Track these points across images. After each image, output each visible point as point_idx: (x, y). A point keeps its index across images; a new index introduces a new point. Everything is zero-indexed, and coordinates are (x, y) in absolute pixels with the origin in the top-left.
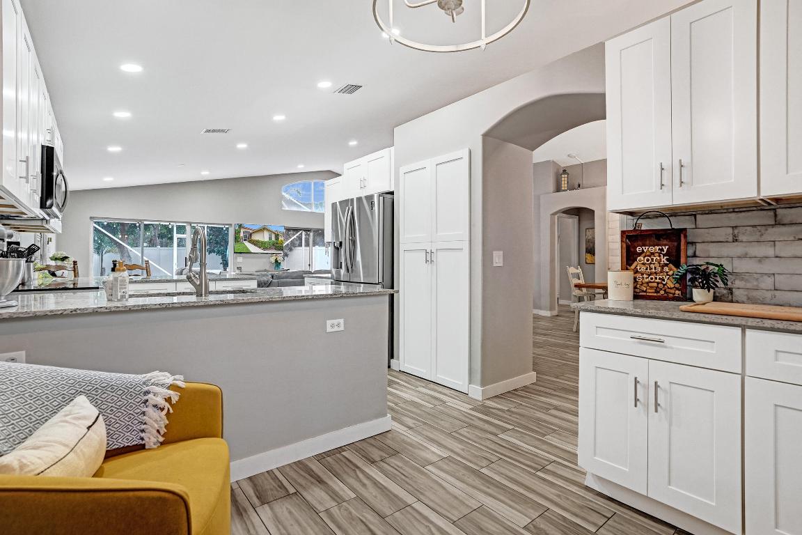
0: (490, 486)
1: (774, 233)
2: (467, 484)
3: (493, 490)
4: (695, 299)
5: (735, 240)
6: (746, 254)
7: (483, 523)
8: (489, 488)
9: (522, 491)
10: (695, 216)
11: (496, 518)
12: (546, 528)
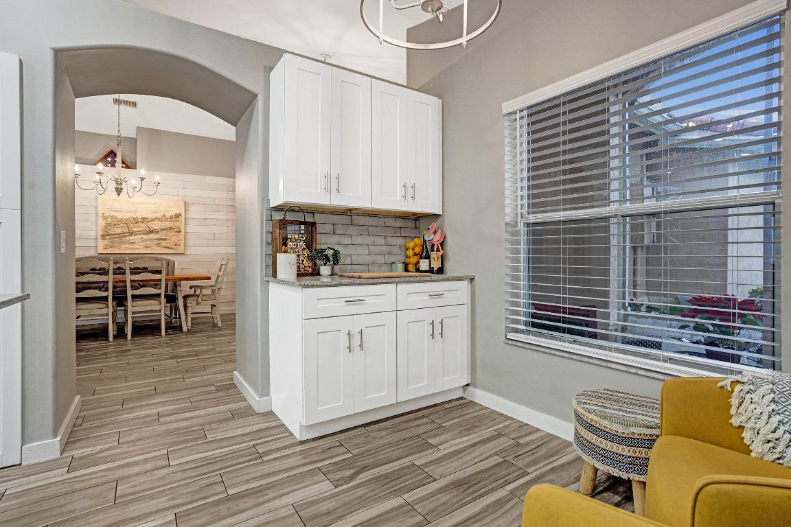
0: (266, 493)
1: (351, 230)
2: (250, 509)
3: (272, 492)
4: (321, 273)
5: (334, 233)
6: (339, 243)
7: (319, 510)
8: (266, 495)
9: (287, 475)
10: (313, 213)
11: (316, 500)
12: (341, 476)
